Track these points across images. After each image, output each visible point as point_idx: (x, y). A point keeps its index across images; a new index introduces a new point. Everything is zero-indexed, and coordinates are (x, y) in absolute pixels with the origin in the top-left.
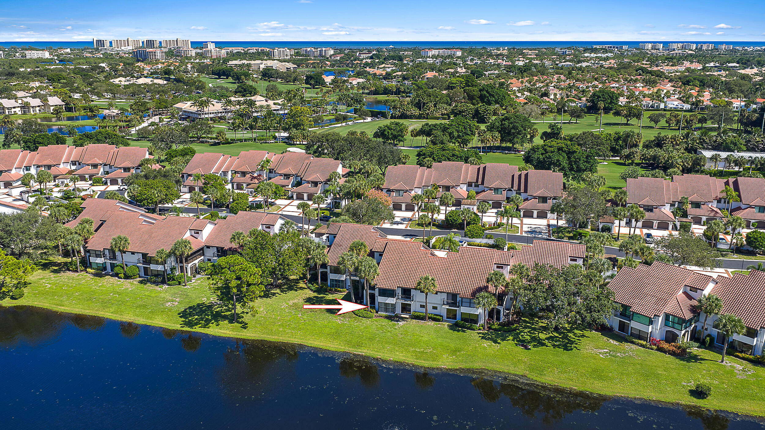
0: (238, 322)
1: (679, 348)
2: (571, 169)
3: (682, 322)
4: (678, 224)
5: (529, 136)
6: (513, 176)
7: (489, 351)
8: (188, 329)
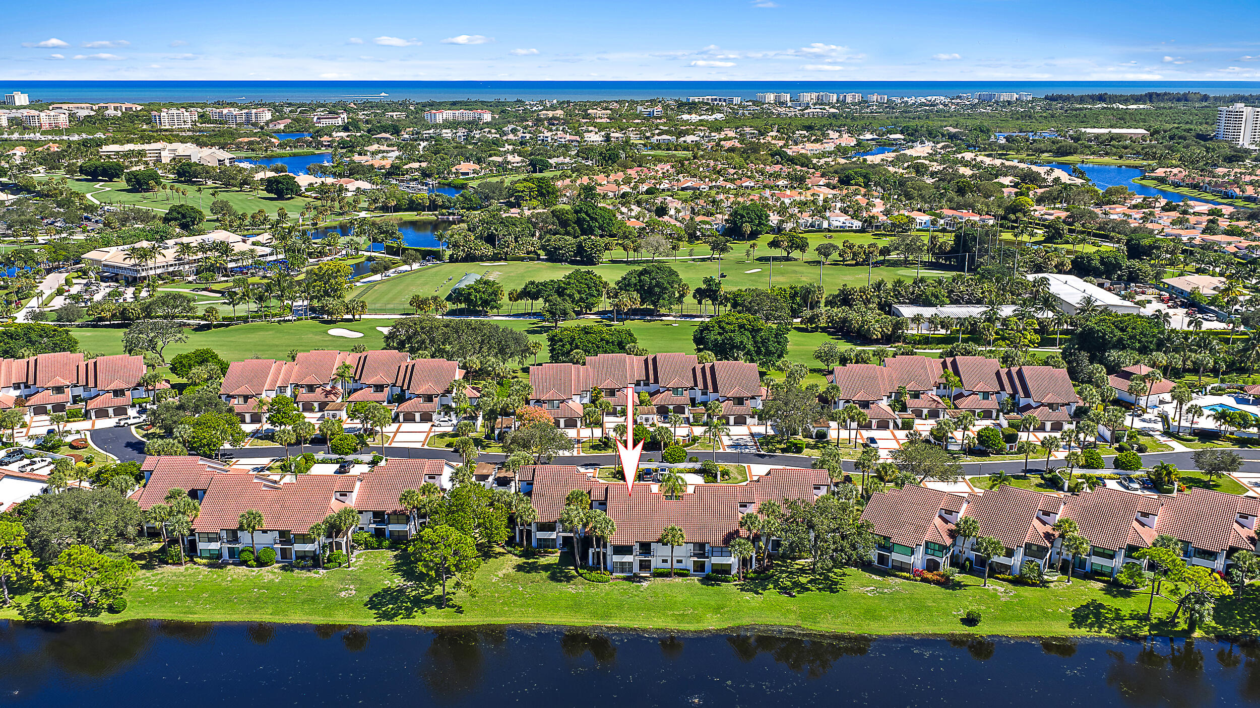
0: (449, 606)
1: (942, 576)
2: (758, 352)
3: (943, 548)
4: (899, 422)
5: (677, 295)
6: (694, 370)
7: (754, 604)
8: (389, 623)
